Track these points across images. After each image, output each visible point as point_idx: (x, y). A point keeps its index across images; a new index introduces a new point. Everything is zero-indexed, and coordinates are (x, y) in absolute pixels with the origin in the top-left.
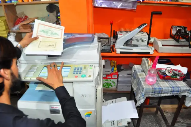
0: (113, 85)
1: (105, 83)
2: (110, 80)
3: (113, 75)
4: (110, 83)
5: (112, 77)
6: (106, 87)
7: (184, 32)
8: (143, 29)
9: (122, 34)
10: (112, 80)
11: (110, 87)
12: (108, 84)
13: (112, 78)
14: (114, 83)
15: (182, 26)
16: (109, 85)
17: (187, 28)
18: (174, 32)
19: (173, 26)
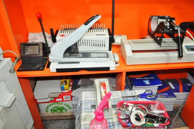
0: (67, 108)
1: (54, 108)
2: (61, 103)
3: (64, 96)
4: (62, 107)
5: (63, 99)
6: (58, 112)
7: (170, 28)
8: (95, 23)
9: (64, 34)
10: (64, 103)
11: (64, 111)
12: (60, 108)
13: (63, 101)
14: (68, 106)
15: (167, 17)
16: (62, 110)
17: (174, 19)
18: (154, 27)
19: (152, 16)
